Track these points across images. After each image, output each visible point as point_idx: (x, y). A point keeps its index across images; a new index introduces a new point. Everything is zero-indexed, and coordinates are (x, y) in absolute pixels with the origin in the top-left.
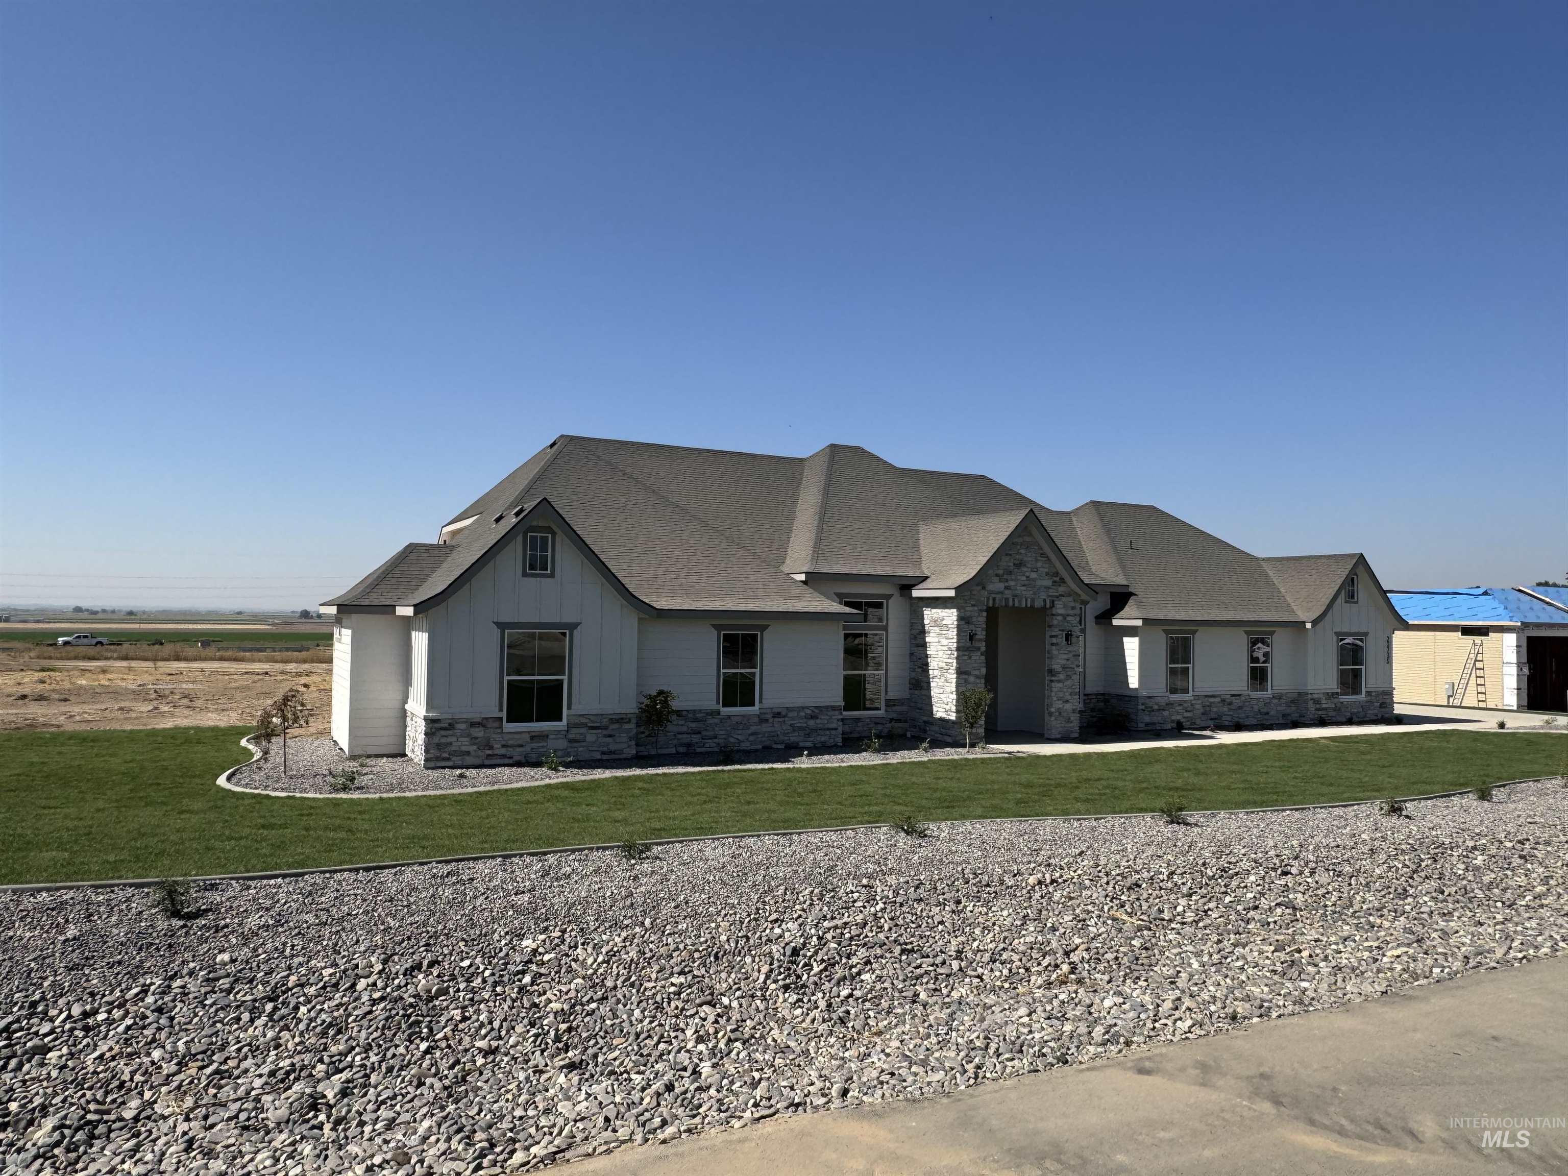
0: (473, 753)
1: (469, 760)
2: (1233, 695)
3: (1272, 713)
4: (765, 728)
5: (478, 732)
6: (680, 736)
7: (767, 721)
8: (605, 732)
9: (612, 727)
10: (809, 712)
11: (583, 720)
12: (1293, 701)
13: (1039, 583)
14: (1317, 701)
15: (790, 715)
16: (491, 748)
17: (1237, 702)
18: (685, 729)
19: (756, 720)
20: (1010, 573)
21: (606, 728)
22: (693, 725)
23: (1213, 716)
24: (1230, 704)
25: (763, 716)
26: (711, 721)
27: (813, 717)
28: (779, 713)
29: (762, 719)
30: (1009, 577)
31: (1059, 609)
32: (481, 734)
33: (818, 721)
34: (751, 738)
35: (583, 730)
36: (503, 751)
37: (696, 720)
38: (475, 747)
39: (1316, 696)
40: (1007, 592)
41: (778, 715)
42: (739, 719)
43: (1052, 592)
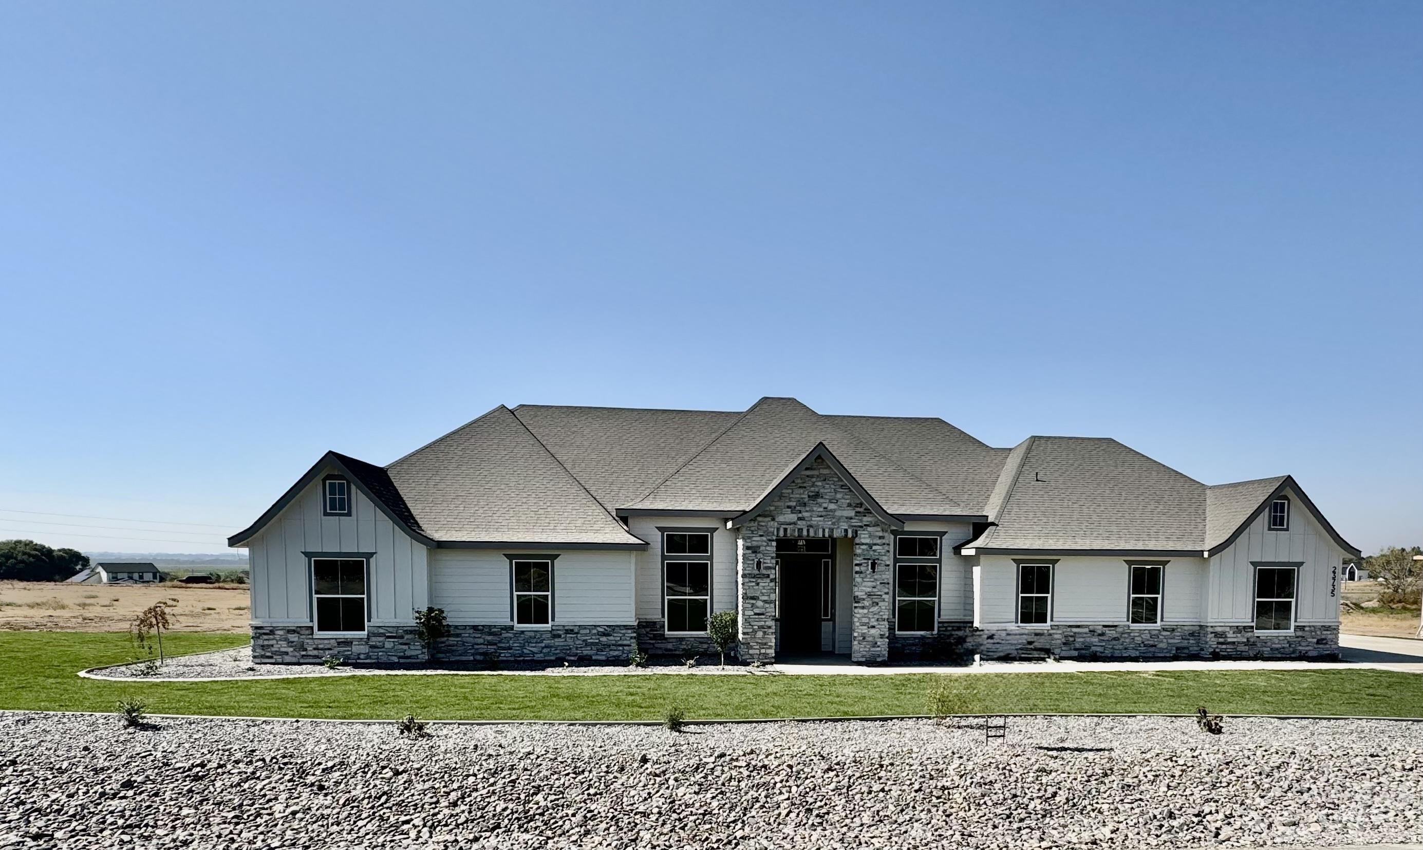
0: (290, 654)
1: (287, 659)
2: (1105, 626)
3: (1161, 645)
4: (558, 642)
5: (293, 638)
6: (476, 647)
7: (559, 636)
8: (401, 641)
9: (406, 637)
10: (602, 630)
11: (381, 631)
12: (1192, 634)
13: (838, 513)
14: (1223, 635)
15: (582, 632)
16: (306, 650)
17: (1111, 633)
18: (481, 641)
19: (549, 635)
20: (805, 505)
21: (402, 637)
22: (489, 638)
23: (1077, 646)
24: (1103, 634)
25: (555, 633)
26: (505, 635)
27: (604, 634)
28: (572, 630)
29: (554, 635)
30: (802, 509)
31: (864, 537)
32: (296, 639)
33: (611, 638)
34: (545, 650)
35: (381, 639)
36: (316, 653)
37: (490, 634)
38: (292, 649)
39: (1219, 629)
40: (799, 522)
41: (569, 631)
42: (533, 634)
43: (855, 522)
